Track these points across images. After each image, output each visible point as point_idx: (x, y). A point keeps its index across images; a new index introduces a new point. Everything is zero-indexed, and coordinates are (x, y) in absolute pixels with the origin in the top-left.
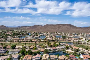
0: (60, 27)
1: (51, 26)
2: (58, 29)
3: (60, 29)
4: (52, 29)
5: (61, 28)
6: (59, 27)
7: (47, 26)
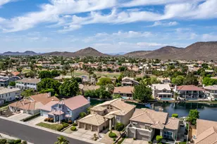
7: (198, 46)
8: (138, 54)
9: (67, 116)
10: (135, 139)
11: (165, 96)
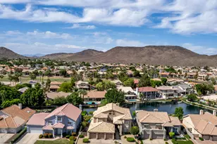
0: (154, 52)
1: (127, 51)
2: (146, 58)
3: (152, 59)
4: (132, 59)
5: (156, 55)
6: (150, 54)
7: (118, 50)
8: (59, 56)
9: (69, 128)
10: (151, 140)
11: (130, 98)
